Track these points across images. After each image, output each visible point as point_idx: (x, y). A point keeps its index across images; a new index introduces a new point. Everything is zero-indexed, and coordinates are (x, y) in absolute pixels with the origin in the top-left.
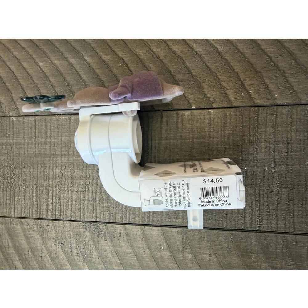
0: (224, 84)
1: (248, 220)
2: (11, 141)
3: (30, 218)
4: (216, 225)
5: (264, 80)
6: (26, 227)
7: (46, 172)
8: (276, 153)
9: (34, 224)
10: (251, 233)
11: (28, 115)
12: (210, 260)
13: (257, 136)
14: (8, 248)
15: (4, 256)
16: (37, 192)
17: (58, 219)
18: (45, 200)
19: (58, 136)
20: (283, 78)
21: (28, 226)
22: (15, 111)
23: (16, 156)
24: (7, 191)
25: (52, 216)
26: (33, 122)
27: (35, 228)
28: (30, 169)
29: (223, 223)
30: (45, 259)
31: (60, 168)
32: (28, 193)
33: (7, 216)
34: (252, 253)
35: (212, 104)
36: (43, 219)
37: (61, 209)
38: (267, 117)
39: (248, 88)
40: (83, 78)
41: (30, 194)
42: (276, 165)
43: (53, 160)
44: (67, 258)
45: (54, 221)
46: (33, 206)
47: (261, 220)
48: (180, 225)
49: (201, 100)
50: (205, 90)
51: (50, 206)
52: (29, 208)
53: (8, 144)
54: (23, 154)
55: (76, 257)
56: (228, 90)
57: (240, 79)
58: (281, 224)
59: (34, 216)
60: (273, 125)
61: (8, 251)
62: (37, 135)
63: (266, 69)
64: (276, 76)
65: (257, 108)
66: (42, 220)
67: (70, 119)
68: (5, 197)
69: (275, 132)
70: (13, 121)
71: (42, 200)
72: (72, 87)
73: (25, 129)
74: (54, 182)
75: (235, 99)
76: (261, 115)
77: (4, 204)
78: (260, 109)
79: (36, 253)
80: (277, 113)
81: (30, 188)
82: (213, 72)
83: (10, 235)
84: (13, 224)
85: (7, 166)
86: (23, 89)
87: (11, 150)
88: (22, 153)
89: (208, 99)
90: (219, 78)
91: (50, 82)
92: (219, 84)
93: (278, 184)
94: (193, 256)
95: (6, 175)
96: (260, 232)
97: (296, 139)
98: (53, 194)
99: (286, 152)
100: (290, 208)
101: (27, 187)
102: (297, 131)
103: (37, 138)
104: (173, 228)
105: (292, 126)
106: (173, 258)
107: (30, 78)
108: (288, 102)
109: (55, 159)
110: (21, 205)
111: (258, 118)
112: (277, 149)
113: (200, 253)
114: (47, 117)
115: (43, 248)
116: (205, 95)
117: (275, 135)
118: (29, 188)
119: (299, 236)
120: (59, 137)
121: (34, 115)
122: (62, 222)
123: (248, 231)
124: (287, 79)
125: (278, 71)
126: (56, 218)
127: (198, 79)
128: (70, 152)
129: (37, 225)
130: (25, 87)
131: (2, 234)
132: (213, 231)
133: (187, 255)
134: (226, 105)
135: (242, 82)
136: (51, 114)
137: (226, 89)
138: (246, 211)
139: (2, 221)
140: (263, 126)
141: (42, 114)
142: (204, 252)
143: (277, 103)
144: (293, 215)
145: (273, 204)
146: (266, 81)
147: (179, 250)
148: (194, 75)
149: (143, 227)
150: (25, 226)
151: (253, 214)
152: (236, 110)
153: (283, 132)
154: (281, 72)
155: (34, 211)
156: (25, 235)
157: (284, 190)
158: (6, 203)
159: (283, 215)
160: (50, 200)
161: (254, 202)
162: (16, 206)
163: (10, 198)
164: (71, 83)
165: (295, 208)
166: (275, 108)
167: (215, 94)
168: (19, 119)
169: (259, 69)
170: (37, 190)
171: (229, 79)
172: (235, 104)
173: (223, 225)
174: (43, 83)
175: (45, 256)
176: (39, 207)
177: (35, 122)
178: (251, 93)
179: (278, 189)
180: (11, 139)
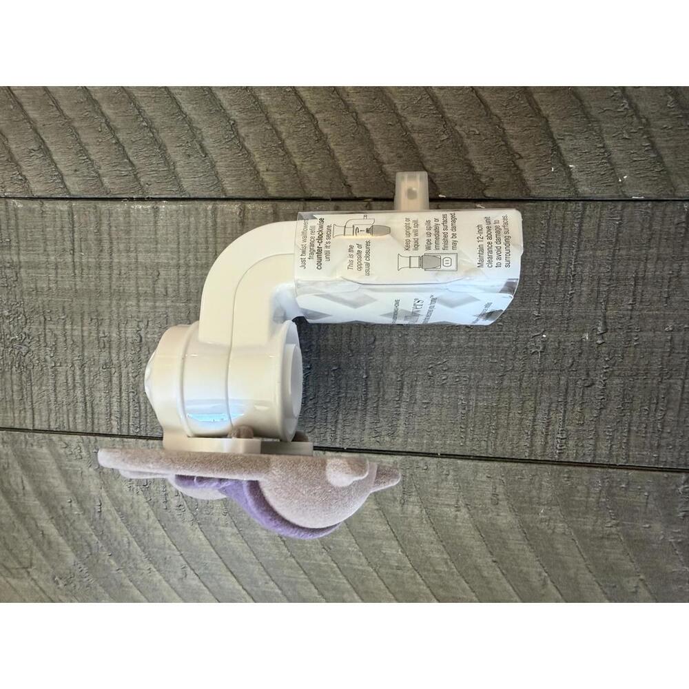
0: (515, 144)
1: (539, 441)
2: (15, 259)
3: (69, 433)
4: (474, 450)
5: (603, 138)
6: (62, 451)
7: (104, 333)
8: (610, 305)
9: (81, 444)
10: (543, 466)
11: (53, 196)
12: (456, 516)
13: (575, 267)
14: (24, 495)
15: (16, 511)
16: (84, 375)
17: (135, 434)
18: (103, 394)
19: (128, 251)
20: (645, 137)
21: (67, 450)
22: (20, 185)
23: (29, 294)
24: (12, 371)
25: (120, 429)
26: (66, 215)
27: (84, 454)
28: (64, 324)
29: (487, 446)
30: (110, 518)
31: (135, 324)
32: (61, 379)
33: (17, 426)
34: (539, 504)
35: (485, 189)
36: (100, 435)
37: (140, 415)
38: (599, 226)
39: (568, 156)
40: (185, 110)
41: (67, 380)
42: (606, 330)
43: (119, 306)
44: (156, 514)
45: (125, 440)
46: (75, 407)
47: (564, 441)
48: (400, 450)
49: (461, 179)
50: (471, 156)
51: (115, 408)
52: (68, 410)
53: (8, 265)
54: (46, 289)
55: (177, 513)
56: (522, 158)
57: (552, 133)
58: (603, 450)
59: (80, 428)
60: (611, 244)
61: (25, 500)
62: (76, 246)
63: (610, 113)
64: (629, 133)
65: (580, 204)
66: (98, 438)
67: (156, 210)
68: (8, 386)
69: (612, 260)
70: (16, 210)
71: (97, 394)
72: (158, 132)
73: (48, 229)
74: (122, 355)
75: (535, 180)
76: (588, 219)
77: (6, 402)
78: (588, 207)
79: (88, 505)
80: (622, 216)
81: (67, 366)
82: (491, 113)
83: (25, 467)
84: (32, 445)
85: (8, 317)
86: (35, 130)
87: (15, 279)
88: (43, 288)
89: (477, 177)
90: (504, 129)
91: (103, 114)
92: (503, 143)
93: (606, 368)
94: (421, 511)
95: (8, 336)
96: (560, 463)
97: (654, 277)
98: (120, 383)
99: (631, 302)
100: (624, 418)
101: (59, 364)
102: (658, 259)
103: (76, 254)
104: (384, 456)
105: (650, 248)
106: (382, 514)
107: (51, 103)
108: (649, 194)
109: (122, 303)
110: (49, 405)
111: (581, 226)
112: (612, 296)
113: (438, 504)
114: (100, 205)
115: (104, 494)
116: (471, 167)
117: (613, 266)
118: (64, 367)
119: (633, 471)
120: (132, 252)
121: (67, 196)
122: (144, 441)
123: (536, 462)
124: (652, 139)
125: (635, 119)
126: (129, 431)
127: (457, 128)
128: (159, 287)
129: (87, 447)
130: (39, 125)
131: (8, 466)
132: (466, 462)
133: (410, 507)
134: (515, 195)
135: (554, 141)
136: (108, 196)
137: (517, 156)
138: (535, 423)
139: (5, 438)
140: (588, 246)
141: (86, 196)
142: (446, 503)
143: (625, 195)
144: (629, 431)
145: (592, 409)
146: (607, 142)
147: (395, 499)
148: (448, 118)
149: (321, 452)
150: (58, 448)
151: (550, 428)
152: (536, 206)
153: (629, 259)
154: (640, 123)
155: (79, 418)
156: (60, 468)
157: (617, 381)
158: (13, 399)
159: (609, 431)
160: (114, 393)
161: (554, 405)
162: (36, 406)
163: (22, 389)
164: (157, 122)
165: (634, 418)
166: (620, 206)
167: (492, 166)
168: (29, 205)
169: (594, 112)
170: (83, 371)
171: (526, 132)
172: (534, 193)
173: (487, 449)
174: (85, 118)
175: (108, 510)
176: (89, 409)
177: (71, 214)
178: (571, 168)
179: (604, 378)
180: (13, 252)
